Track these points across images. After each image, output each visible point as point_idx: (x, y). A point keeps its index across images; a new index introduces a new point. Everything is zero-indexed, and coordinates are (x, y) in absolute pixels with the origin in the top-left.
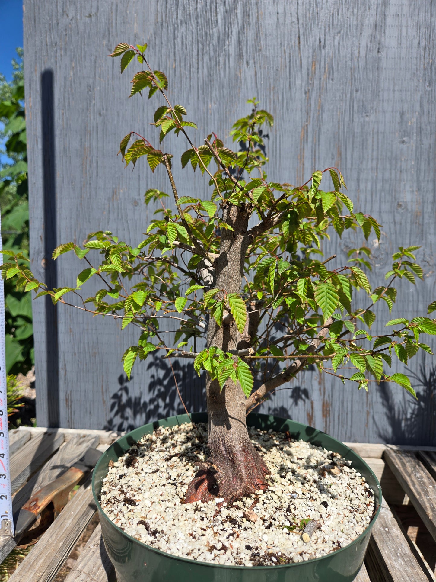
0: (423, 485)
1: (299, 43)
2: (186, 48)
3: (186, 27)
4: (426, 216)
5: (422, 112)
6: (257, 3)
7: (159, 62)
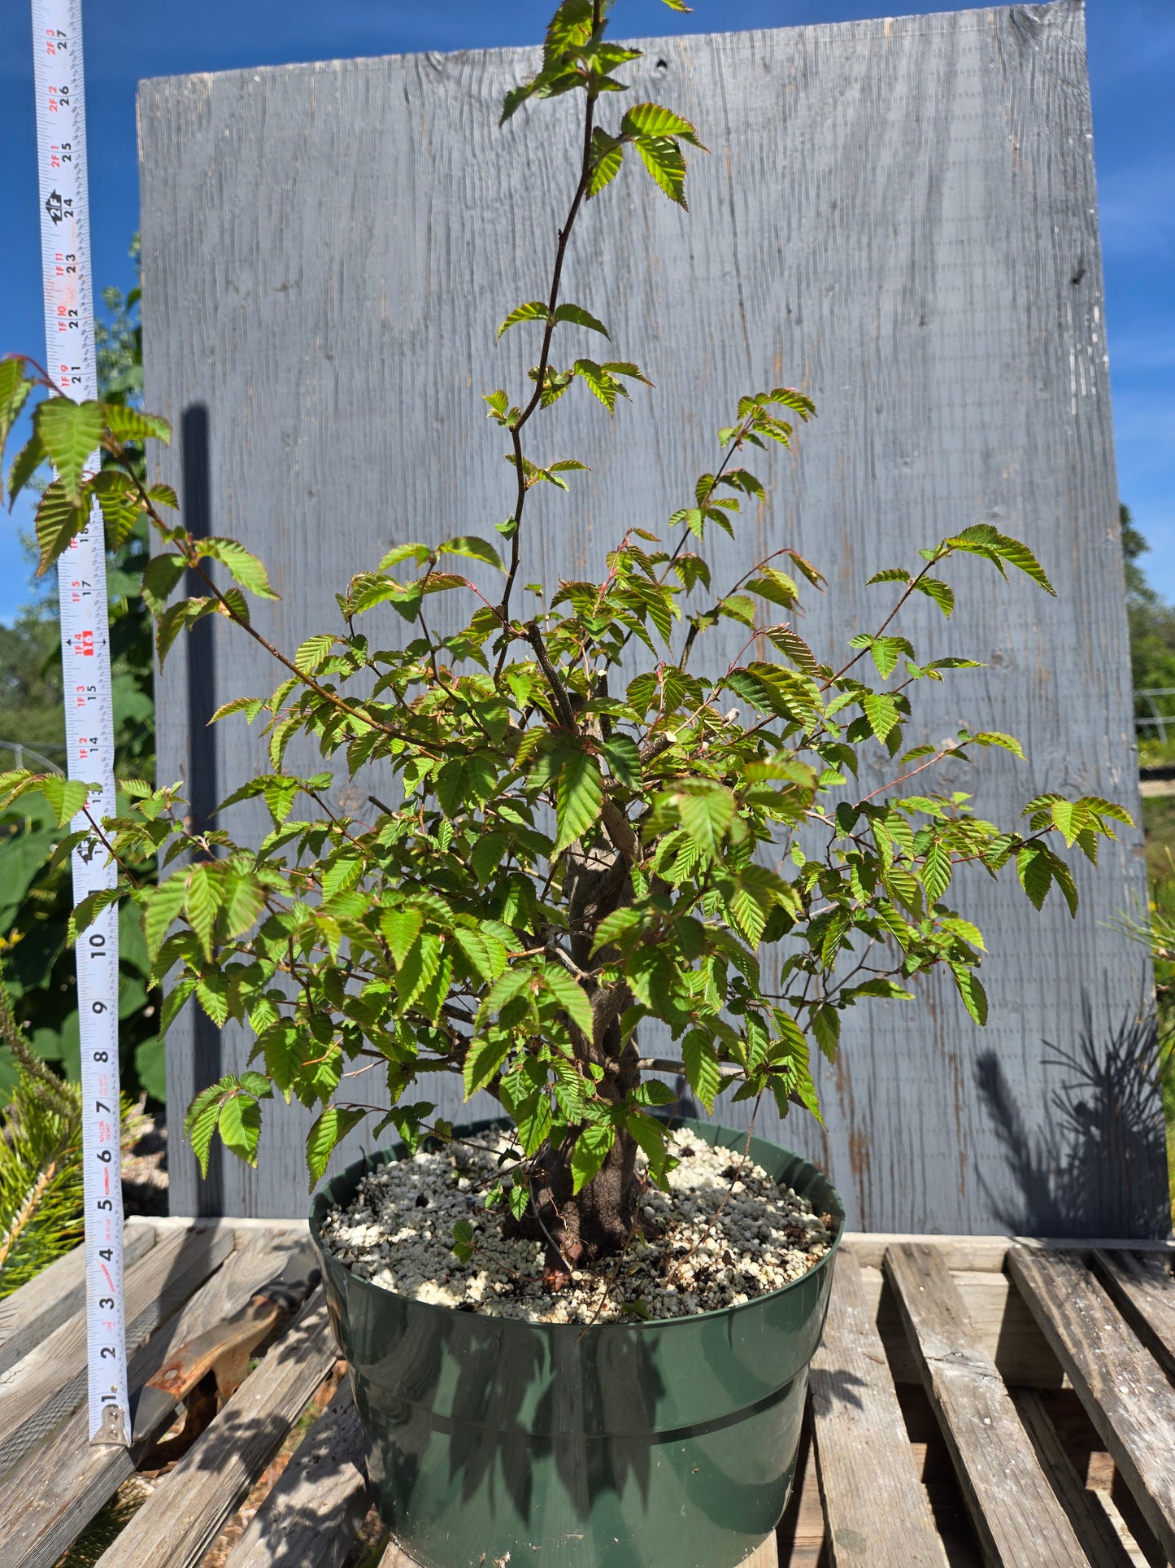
0: (1089, 1324)
1: (743, 316)
3: (493, 300)
4: (1063, 680)
5: (1031, 449)
6: (646, 238)
7: (435, 376)
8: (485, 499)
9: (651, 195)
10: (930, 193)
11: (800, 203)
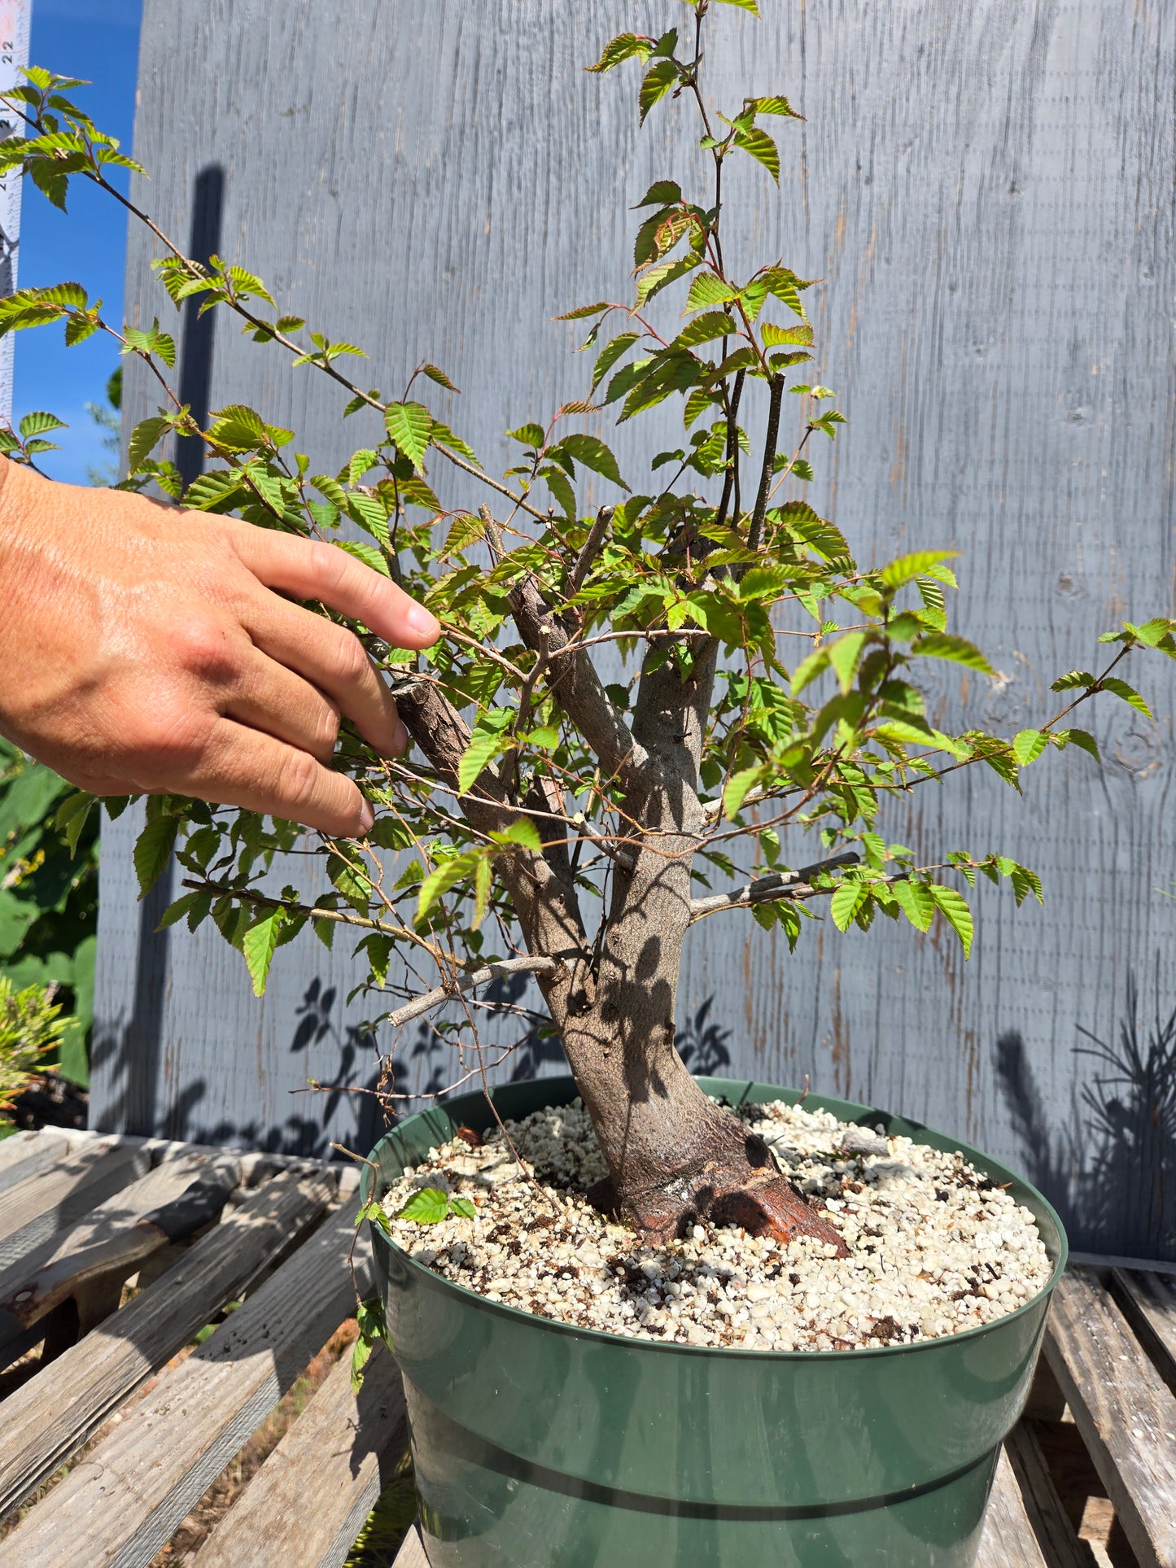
0: (1101, 1352)
1: (805, 171)
2: (519, 187)
3: (522, 137)
4: (1140, 613)
5: (1128, 344)
7: (449, 222)
8: (493, 363)
10: (1034, 42)
11: (881, 45)
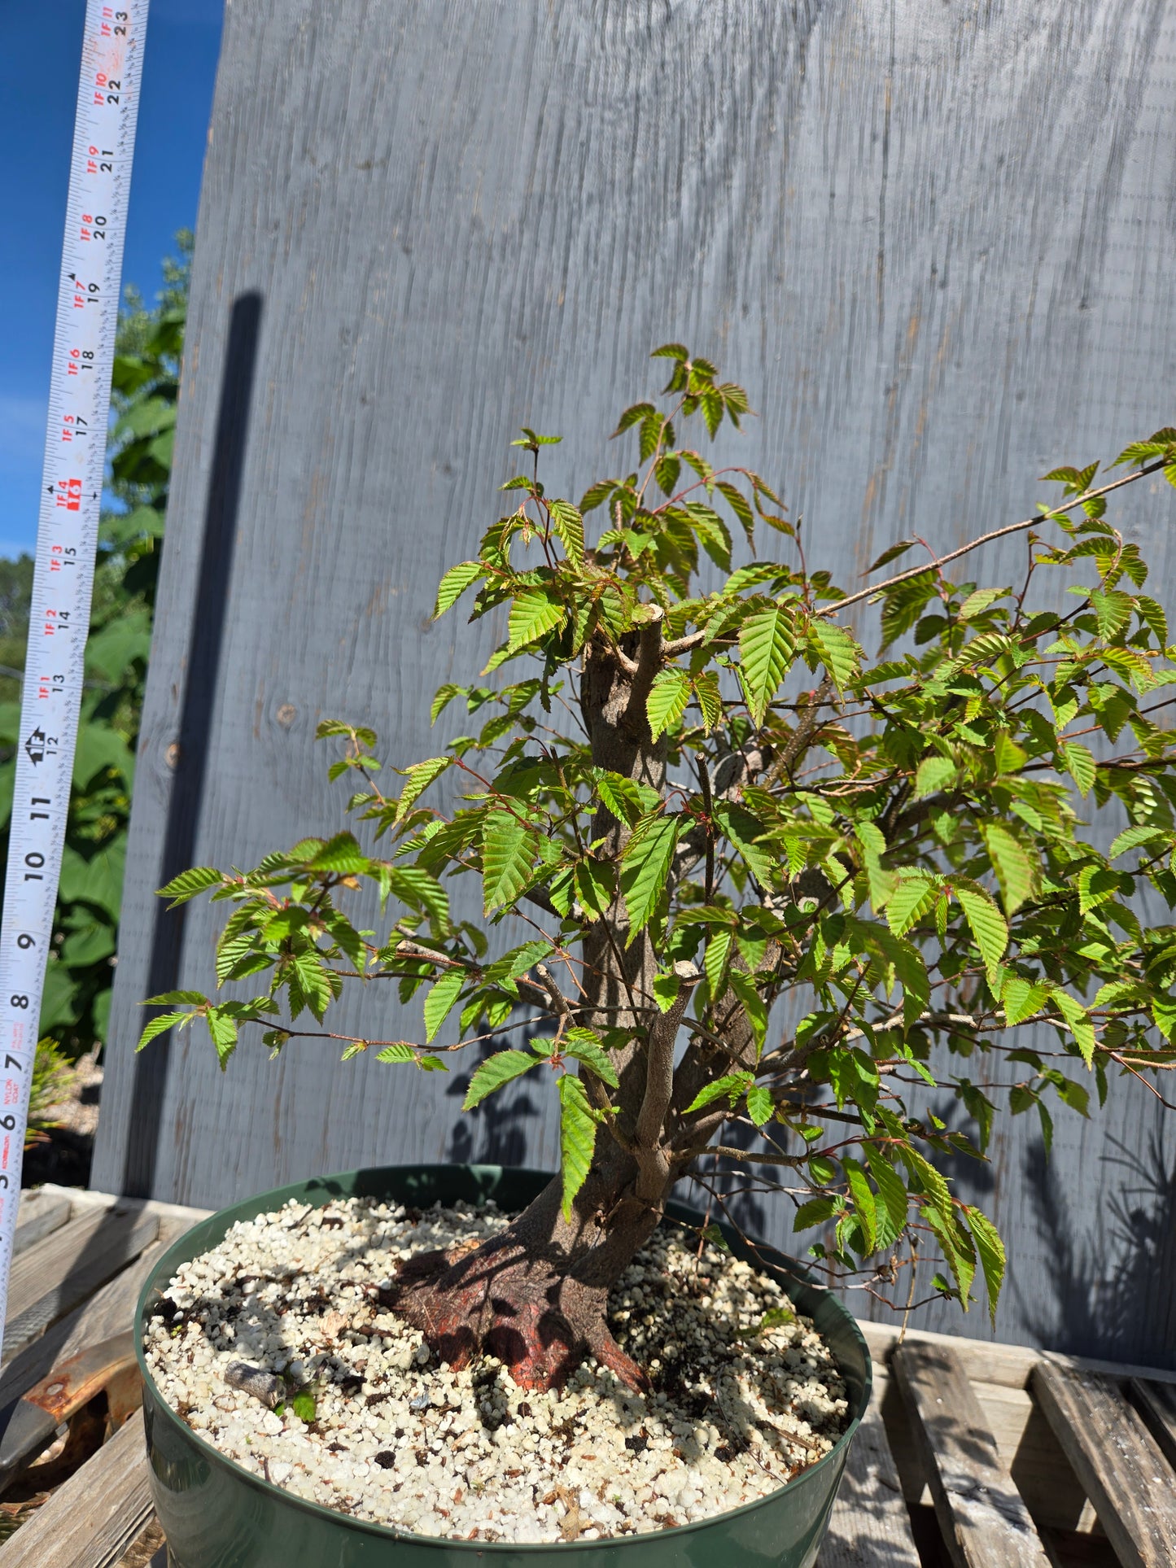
0: (1135, 1473)
1: (881, 270)
2: (596, 260)
3: (601, 212)
6: (784, 166)
7: (524, 288)
9: (797, 119)
10: (1110, 163)
11: (963, 152)
